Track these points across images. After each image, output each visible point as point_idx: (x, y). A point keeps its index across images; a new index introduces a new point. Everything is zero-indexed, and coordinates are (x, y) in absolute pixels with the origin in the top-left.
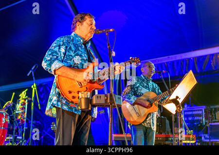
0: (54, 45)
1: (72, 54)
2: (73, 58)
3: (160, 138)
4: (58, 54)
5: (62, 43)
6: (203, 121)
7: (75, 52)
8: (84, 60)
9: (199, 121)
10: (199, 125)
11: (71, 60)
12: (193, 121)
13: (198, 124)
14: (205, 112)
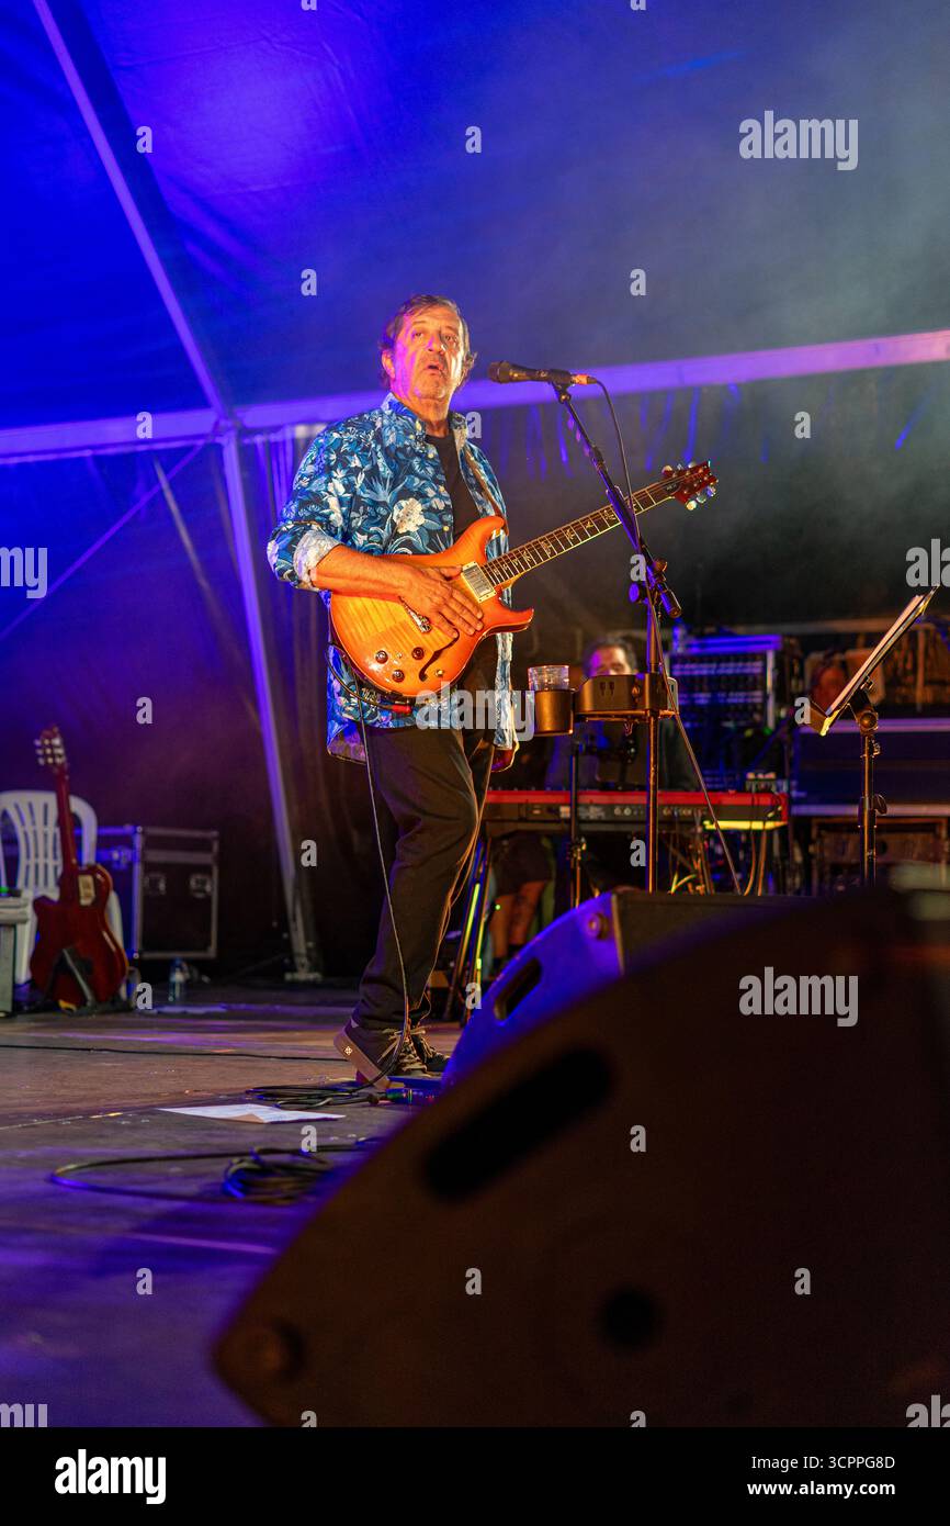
0: (310, 469)
1: (384, 495)
2: (390, 511)
3: (623, 806)
4: (327, 506)
5: (333, 457)
6: (763, 712)
7: (395, 483)
8: (437, 511)
9: (746, 710)
10: (749, 733)
11: (381, 523)
12: (718, 711)
13: (741, 730)
14: (779, 665)
